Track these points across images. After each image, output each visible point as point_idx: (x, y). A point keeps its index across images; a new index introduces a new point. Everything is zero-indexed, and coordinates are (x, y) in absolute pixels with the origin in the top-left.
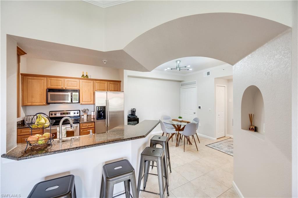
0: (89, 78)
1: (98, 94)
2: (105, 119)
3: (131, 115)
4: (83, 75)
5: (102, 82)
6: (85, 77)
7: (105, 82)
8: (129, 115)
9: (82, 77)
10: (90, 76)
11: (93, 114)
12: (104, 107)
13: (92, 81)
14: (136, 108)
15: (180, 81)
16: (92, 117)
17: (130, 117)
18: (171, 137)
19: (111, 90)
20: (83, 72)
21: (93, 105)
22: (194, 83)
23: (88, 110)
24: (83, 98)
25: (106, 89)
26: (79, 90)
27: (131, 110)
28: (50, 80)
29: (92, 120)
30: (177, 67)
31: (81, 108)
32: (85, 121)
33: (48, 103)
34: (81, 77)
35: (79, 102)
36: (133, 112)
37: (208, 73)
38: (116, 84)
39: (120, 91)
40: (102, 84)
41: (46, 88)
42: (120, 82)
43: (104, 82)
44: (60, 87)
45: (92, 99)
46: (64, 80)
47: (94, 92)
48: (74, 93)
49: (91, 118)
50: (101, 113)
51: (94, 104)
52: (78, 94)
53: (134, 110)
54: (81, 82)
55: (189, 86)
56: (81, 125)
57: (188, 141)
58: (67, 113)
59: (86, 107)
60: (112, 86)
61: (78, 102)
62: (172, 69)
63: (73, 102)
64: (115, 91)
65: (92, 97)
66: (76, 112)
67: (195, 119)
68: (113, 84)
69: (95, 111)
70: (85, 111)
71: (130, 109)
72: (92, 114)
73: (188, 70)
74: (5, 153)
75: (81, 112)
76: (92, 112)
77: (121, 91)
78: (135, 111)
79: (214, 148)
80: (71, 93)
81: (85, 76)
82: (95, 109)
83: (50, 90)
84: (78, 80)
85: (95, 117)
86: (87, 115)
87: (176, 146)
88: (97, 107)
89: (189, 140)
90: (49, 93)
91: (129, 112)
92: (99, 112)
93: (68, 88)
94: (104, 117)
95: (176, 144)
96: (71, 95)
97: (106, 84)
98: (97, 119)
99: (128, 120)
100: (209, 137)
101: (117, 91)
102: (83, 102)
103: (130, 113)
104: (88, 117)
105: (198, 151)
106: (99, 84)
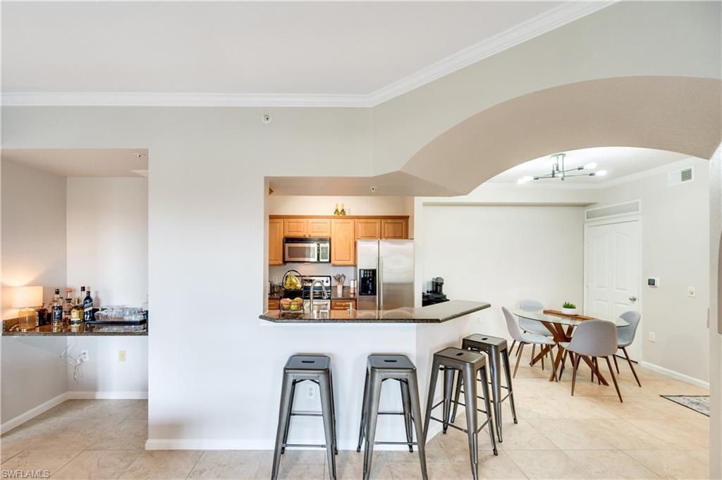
0: (347, 214)
1: (362, 245)
2: (375, 294)
3: (431, 292)
4: (337, 210)
5: (369, 220)
6: (341, 214)
7: (376, 220)
8: (428, 292)
9: (335, 213)
10: (349, 210)
11: (353, 284)
12: (374, 271)
13: (352, 221)
14: (443, 278)
15: (585, 205)
16: (352, 291)
17: (428, 296)
18: (540, 356)
19: (387, 238)
20: (337, 205)
21: (353, 268)
22: (634, 208)
23: (345, 277)
24: (337, 253)
25: (378, 234)
26: (330, 239)
27: (433, 282)
28: (289, 222)
29: (352, 296)
30: (554, 171)
31: (334, 272)
32: (340, 296)
33: (285, 262)
34: (333, 214)
35: (330, 261)
36: (437, 285)
37: (686, 175)
38: (398, 223)
39: (407, 238)
40: (370, 224)
41: (282, 237)
42: (406, 218)
43: (373, 220)
44: (300, 235)
45: (352, 255)
46: (308, 222)
47: (355, 243)
48: (321, 245)
49: (349, 293)
50: (369, 282)
51: (355, 266)
52: (328, 245)
53: (440, 282)
54: (333, 224)
55: (614, 218)
56: (333, 303)
57: (594, 375)
58: (311, 281)
59: (339, 271)
60: (389, 228)
61: (328, 260)
62: (537, 179)
63: (321, 260)
64: (395, 237)
65: (352, 251)
66: (325, 279)
67: (625, 316)
68: (391, 223)
69: (357, 279)
70: (338, 279)
71: (430, 280)
72: (352, 286)
73: (591, 175)
74: (262, 314)
75: (333, 278)
76: (352, 282)
77: (409, 237)
78: (442, 283)
79: (695, 407)
80: (318, 244)
81: (340, 211)
82: (357, 276)
83: (289, 240)
84: (328, 220)
85: (357, 291)
86: (343, 287)
87: (552, 380)
88: (360, 270)
89: (595, 370)
90: (287, 245)
91: (428, 284)
92: (364, 280)
93: (313, 235)
94: (374, 293)
95: (550, 375)
96: (318, 248)
97: (378, 225)
98: (360, 294)
99: (423, 301)
100: (689, 377)
101: (401, 237)
102: (336, 262)
103: (430, 289)
104: (345, 291)
105: (622, 401)
106: (364, 224)
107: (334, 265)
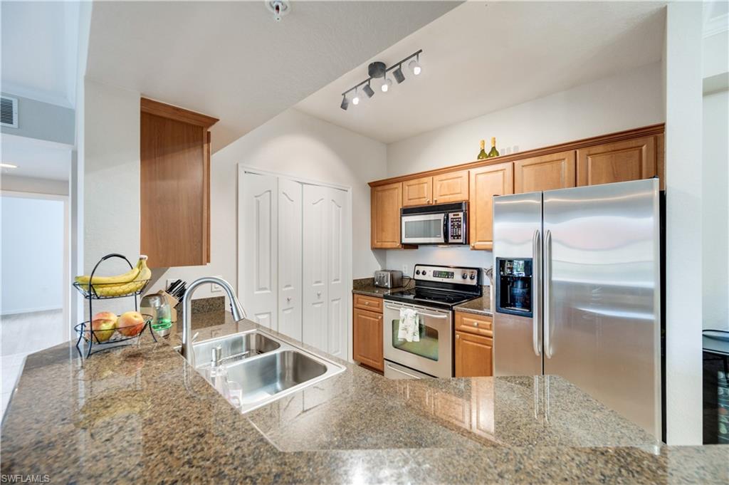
0: (501, 154)
4: (482, 151)
6: (489, 157)
7: (562, 155)
9: (479, 158)
12: (531, 264)
13: (509, 165)
20: (483, 143)
26: (468, 203)
28: (408, 186)
35: (467, 242)
38: (630, 150)
41: (401, 207)
48: (451, 216)
54: (474, 177)
56: (457, 317)
58: (447, 274)
66: (468, 273)
68: (604, 154)
80: (447, 215)
81: (487, 152)
84: (465, 172)
88: (497, 260)
93: (441, 200)
96: (446, 220)
97: (566, 164)
98: (497, 309)
102: (478, 243)
106: (537, 167)
107: (474, 249)
